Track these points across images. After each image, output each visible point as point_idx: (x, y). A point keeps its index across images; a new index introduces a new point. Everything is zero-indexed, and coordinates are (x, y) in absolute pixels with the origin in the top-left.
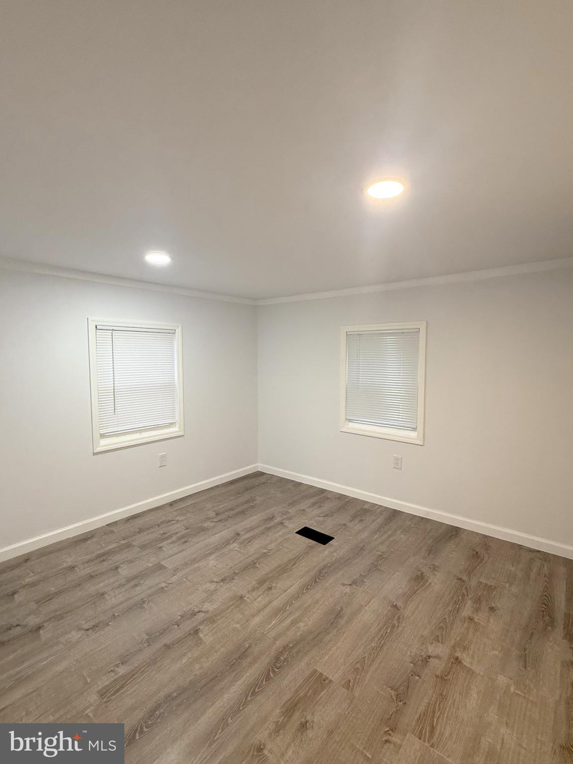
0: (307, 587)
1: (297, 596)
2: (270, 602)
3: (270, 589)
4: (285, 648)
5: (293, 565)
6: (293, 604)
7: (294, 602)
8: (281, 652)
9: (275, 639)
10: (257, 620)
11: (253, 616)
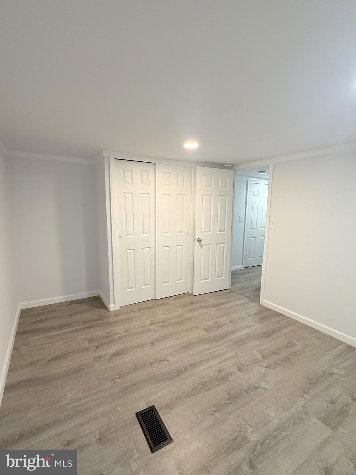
0: (193, 366)
1: (203, 361)
2: (220, 362)
3: (219, 371)
4: (217, 341)
5: (195, 388)
6: (207, 358)
7: (206, 359)
8: (219, 340)
9: (221, 345)
10: (230, 355)
11: (232, 357)
